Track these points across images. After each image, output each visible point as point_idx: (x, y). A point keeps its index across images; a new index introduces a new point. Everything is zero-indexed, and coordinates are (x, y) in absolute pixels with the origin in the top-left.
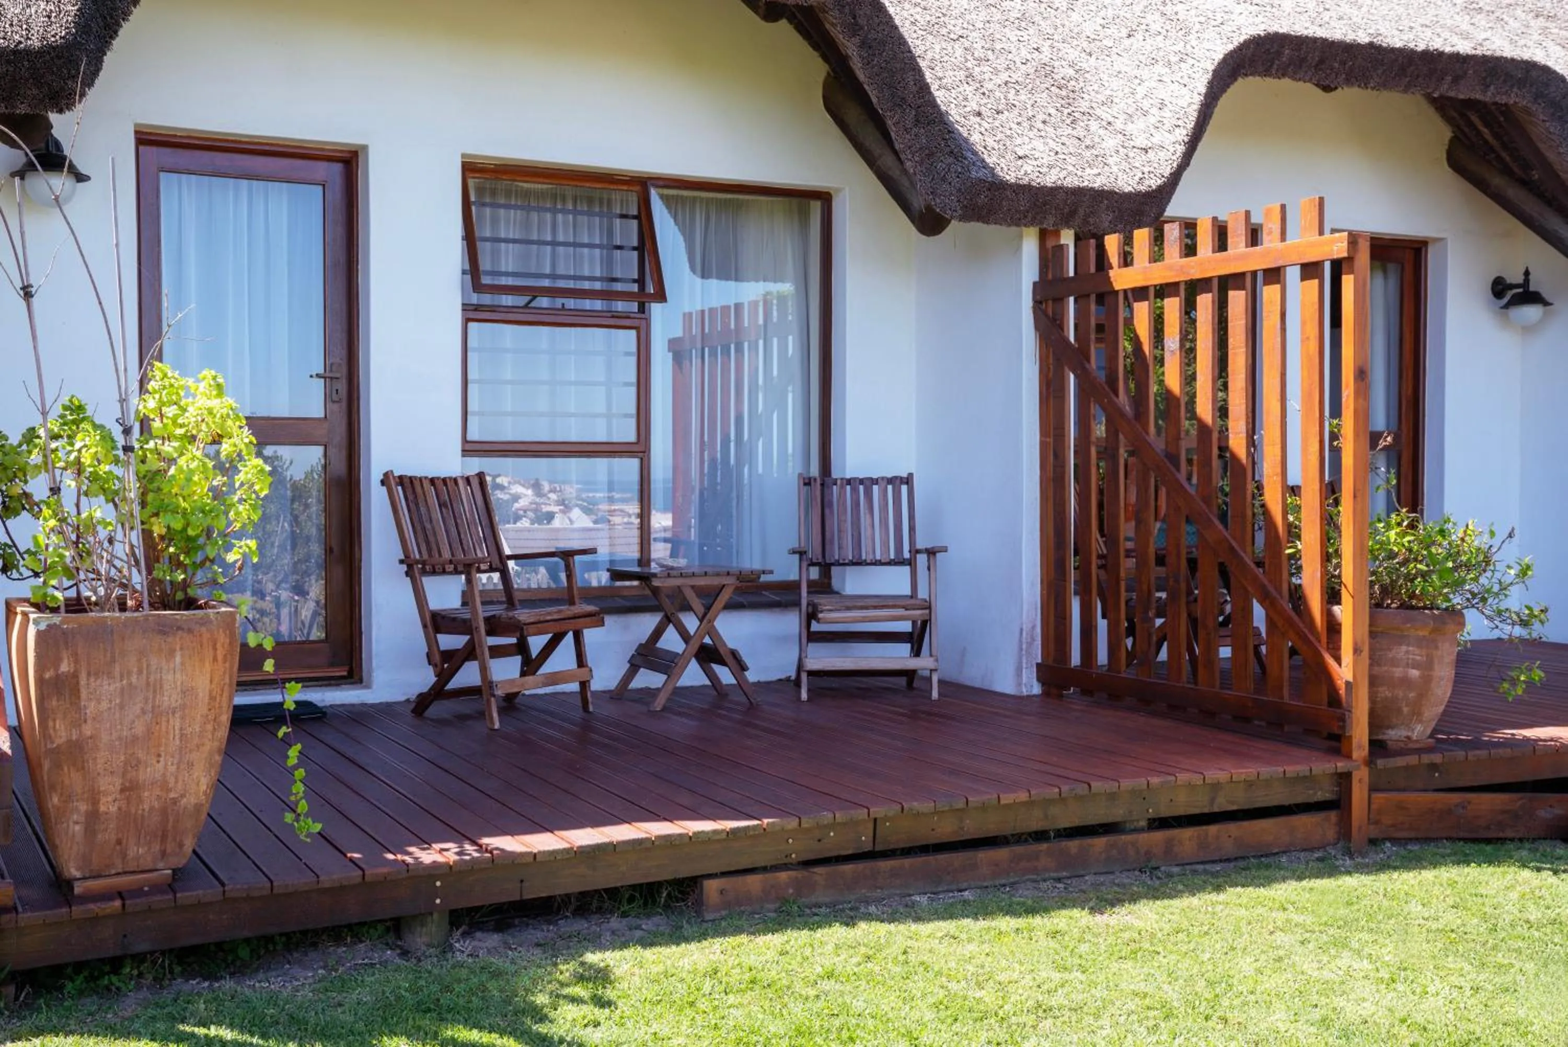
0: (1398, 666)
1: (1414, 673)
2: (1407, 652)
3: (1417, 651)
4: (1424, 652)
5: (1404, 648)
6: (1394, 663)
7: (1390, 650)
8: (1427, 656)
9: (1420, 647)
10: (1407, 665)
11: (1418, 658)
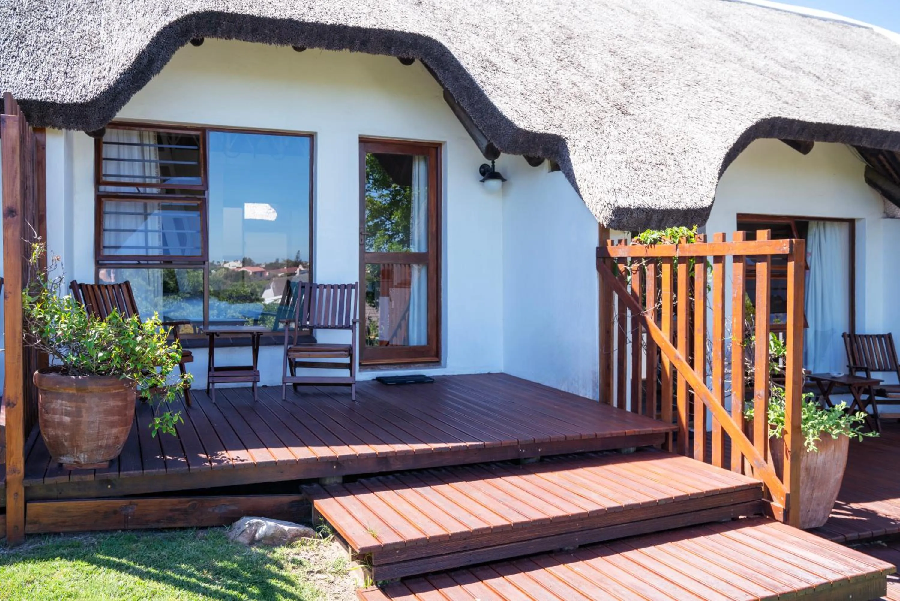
0: (56, 415)
1: (67, 419)
2: (62, 405)
3: (68, 404)
4: (73, 404)
5: (59, 402)
6: (55, 412)
7: (52, 403)
8: (76, 407)
9: (70, 401)
10: (62, 414)
11: (69, 409)
